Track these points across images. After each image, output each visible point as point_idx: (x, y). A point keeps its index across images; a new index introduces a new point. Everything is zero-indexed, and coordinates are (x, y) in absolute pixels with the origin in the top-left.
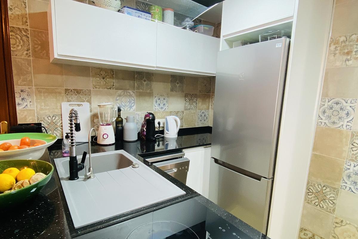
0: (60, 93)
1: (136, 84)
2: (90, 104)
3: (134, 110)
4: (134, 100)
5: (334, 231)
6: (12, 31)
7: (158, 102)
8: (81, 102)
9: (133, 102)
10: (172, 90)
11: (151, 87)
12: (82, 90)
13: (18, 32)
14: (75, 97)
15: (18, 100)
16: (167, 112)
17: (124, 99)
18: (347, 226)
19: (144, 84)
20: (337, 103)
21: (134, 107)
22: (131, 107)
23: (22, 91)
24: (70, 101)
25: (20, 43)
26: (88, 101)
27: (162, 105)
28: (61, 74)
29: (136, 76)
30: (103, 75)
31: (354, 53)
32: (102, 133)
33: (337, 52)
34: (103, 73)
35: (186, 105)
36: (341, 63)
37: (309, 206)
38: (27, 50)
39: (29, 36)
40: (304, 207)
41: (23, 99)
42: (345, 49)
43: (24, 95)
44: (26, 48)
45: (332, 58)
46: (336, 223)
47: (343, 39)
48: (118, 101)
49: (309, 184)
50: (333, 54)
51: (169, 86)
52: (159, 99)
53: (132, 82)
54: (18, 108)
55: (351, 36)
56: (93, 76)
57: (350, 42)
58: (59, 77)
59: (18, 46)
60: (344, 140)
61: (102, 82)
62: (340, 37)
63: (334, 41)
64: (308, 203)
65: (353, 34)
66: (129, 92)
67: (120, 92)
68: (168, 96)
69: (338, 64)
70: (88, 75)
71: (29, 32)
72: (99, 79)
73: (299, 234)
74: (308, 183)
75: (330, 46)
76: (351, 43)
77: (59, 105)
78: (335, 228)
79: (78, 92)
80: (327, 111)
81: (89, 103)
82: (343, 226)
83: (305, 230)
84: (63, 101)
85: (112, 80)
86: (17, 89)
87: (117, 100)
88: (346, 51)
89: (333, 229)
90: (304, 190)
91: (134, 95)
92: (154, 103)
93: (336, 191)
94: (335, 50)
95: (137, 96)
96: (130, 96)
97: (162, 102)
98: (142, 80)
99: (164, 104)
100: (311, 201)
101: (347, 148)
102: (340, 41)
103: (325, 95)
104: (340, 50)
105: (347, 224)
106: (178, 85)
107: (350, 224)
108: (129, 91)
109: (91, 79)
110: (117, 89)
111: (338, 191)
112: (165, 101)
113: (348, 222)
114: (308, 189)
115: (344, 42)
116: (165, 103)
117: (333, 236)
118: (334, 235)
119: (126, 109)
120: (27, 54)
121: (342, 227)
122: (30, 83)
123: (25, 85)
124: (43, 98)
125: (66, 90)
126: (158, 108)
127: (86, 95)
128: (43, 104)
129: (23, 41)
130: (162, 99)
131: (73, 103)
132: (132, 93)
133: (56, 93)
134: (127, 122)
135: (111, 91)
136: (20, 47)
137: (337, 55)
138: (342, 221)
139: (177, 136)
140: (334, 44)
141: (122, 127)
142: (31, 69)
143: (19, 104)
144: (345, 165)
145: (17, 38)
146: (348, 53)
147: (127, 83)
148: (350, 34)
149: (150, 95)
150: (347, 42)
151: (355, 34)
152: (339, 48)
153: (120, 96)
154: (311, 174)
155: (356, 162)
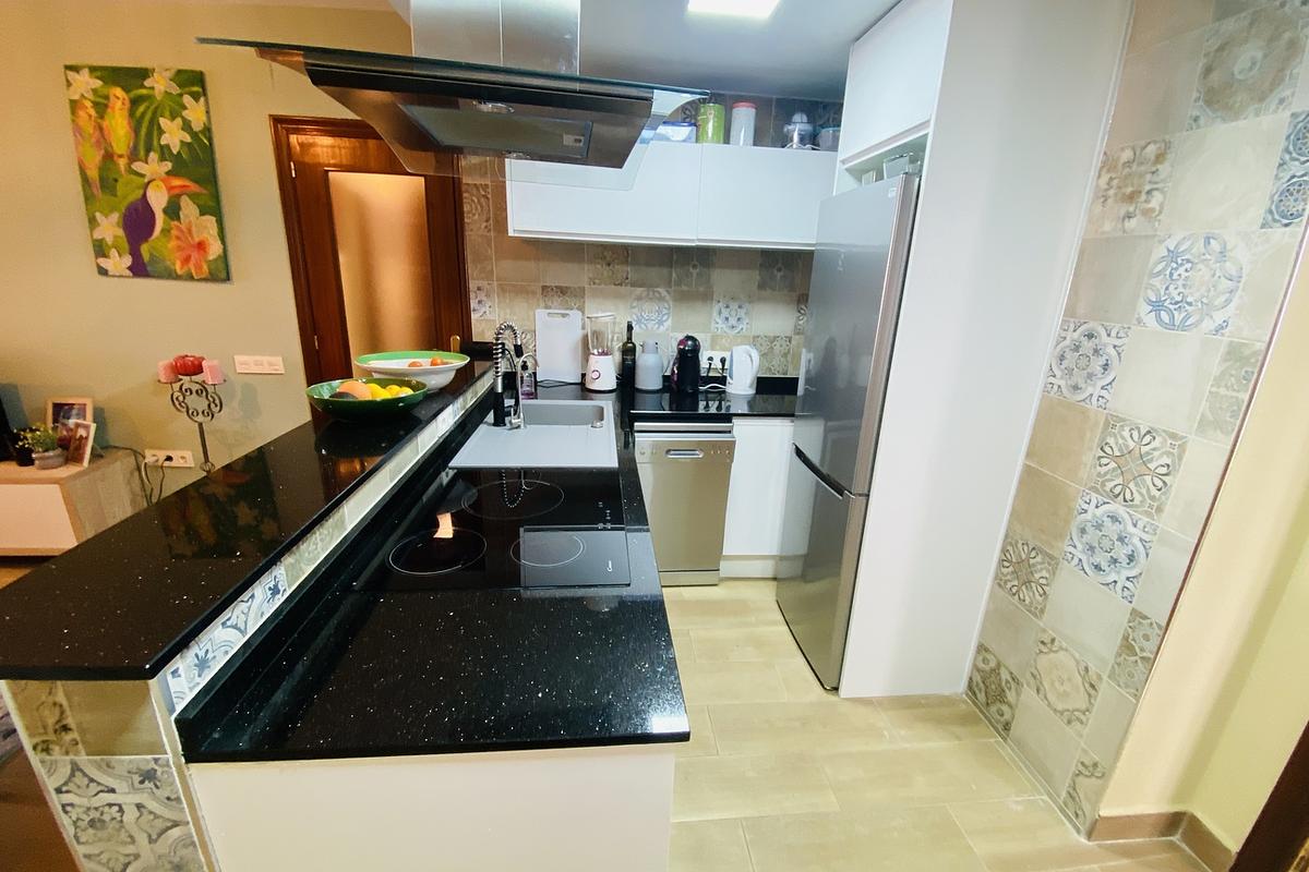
0: (534, 293)
1: (674, 275)
2: (583, 313)
3: (667, 330)
4: (669, 309)
5: (1035, 661)
6: (467, 191)
7: (725, 313)
8: (567, 309)
9: (665, 311)
10: (762, 286)
11: (708, 280)
12: (569, 288)
13: (475, 192)
14: (557, 300)
15: (473, 304)
16: (745, 337)
17: (647, 306)
18: (1062, 653)
19: (691, 274)
20: (1090, 336)
21: (669, 322)
22: (661, 323)
23: (479, 289)
24: (550, 308)
25: (476, 209)
26: (578, 309)
27: (733, 321)
28: (537, 259)
29: (675, 257)
30: (608, 259)
31: (1143, 197)
32: (593, 369)
33: (1111, 192)
34: (608, 254)
35: (801, 322)
36: (1113, 224)
37: (1001, 593)
38: (487, 221)
39: (490, 196)
40: (992, 595)
41: (480, 302)
42: (1126, 186)
43: (482, 296)
44: (484, 218)
45: (1098, 208)
46: (1042, 642)
47: (1127, 155)
48: (635, 310)
49: (1009, 541)
50: (1102, 200)
51: (756, 276)
52: (727, 307)
53: (665, 271)
54: (474, 316)
55: (1146, 147)
56: (591, 262)
57: (1142, 163)
58: (532, 265)
59: (474, 215)
60: (1088, 435)
61: (606, 271)
62: (1123, 149)
63: (1109, 164)
64: (1000, 585)
65: (1149, 143)
66: (658, 292)
67: (639, 290)
68: (751, 299)
69: (1107, 227)
70: (580, 260)
71: (490, 190)
72: (599, 266)
73: (975, 659)
74: (1006, 536)
75: (1099, 177)
76: (1143, 168)
77: (531, 313)
78: (1038, 654)
79: (562, 291)
80: (1068, 355)
81: (580, 313)
82: (1054, 652)
83: (986, 650)
84: (538, 306)
85: (625, 268)
86: (472, 285)
87: (634, 307)
88: (1129, 190)
89: (1034, 655)
90: (996, 554)
91: (668, 297)
92: (715, 314)
93: (1053, 562)
94: (1106, 187)
95: (675, 300)
96: (661, 299)
97: (733, 313)
98: (689, 264)
99: (739, 319)
100: (1006, 582)
101: (1089, 458)
102: (1122, 161)
103: (1070, 312)
104: (1119, 188)
105: (1061, 648)
106: (779, 275)
107: (1066, 650)
108: (658, 289)
109: (586, 266)
110: (633, 285)
111: (1058, 564)
112: (742, 313)
113: (1064, 645)
114: (1004, 551)
115: (1128, 164)
116: (743, 316)
117: (1032, 674)
118: (1035, 673)
119: (649, 326)
120: (486, 227)
121: (1052, 655)
122: (489, 276)
123: (483, 279)
124: (508, 301)
125: (544, 288)
126: (724, 326)
127: (575, 296)
128: (508, 311)
129: (482, 207)
130: (734, 306)
131: (556, 311)
132: (664, 293)
133: (527, 293)
134: (643, 351)
135: (622, 289)
136: (477, 216)
137: (1110, 201)
138: (1053, 640)
139: (752, 391)
140: (1108, 171)
141: (634, 361)
142: (492, 252)
143: (474, 310)
144: (1080, 501)
145: (473, 201)
146: (1131, 198)
147: (654, 273)
148: (1143, 143)
149: (706, 297)
150: (1135, 164)
151: (1155, 142)
152: (1115, 182)
153: (639, 298)
154: (1015, 515)
155: (1102, 495)
